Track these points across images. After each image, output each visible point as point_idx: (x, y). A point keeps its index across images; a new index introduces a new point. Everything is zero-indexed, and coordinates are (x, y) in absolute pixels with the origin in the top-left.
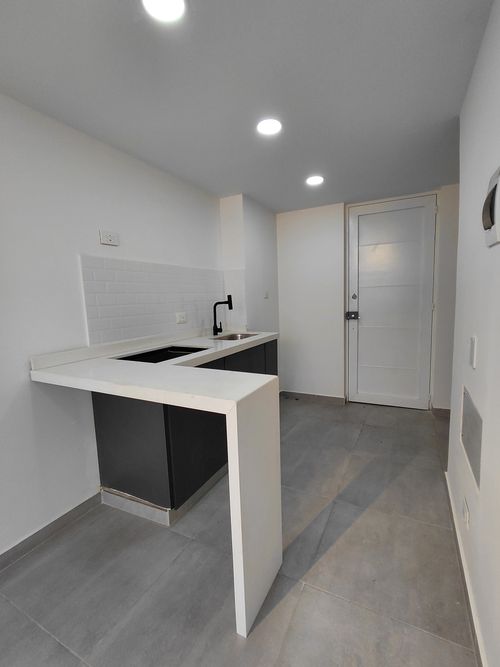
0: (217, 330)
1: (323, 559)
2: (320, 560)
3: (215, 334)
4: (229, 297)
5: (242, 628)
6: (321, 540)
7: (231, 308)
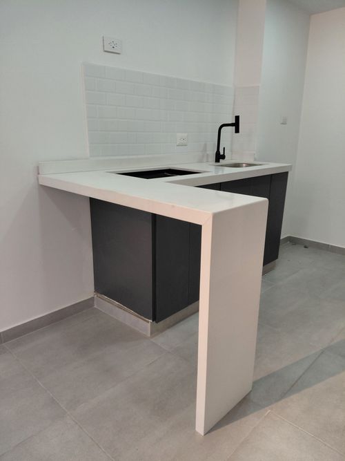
0: (219, 157)
1: (294, 397)
2: (292, 397)
3: (217, 160)
4: (237, 118)
5: (200, 427)
6: (296, 381)
7: (237, 131)
